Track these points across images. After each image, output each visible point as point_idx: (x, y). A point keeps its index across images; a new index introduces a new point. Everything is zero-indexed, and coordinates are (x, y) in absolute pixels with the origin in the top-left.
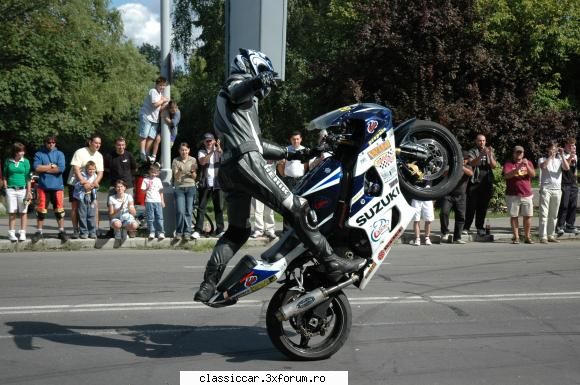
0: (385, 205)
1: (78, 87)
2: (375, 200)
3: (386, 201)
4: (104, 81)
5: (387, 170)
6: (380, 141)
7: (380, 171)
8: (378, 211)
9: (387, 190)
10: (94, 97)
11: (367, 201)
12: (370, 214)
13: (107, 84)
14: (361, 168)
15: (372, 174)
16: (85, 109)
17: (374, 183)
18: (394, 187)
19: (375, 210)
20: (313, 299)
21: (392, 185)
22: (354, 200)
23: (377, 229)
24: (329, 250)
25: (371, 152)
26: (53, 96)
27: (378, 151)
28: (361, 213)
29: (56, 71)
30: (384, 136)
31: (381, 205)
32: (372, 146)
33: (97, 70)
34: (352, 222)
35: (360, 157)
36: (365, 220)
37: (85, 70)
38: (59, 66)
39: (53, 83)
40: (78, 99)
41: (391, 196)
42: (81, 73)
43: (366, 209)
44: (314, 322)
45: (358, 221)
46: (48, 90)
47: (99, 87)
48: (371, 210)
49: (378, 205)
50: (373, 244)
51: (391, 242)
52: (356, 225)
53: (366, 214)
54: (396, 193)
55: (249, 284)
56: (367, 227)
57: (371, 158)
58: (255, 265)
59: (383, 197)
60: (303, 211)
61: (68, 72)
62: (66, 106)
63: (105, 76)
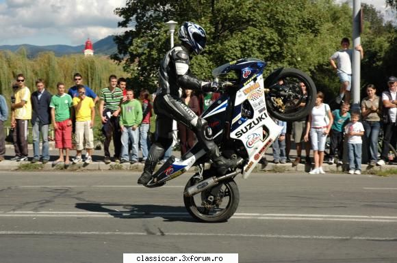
0: (255, 124)
1: (294, 42)
2: (249, 121)
3: (256, 122)
4: (315, 36)
5: (257, 101)
6: (252, 83)
7: (251, 102)
8: (250, 128)
9: (256, 115)
10: (309, 49)
11: (243, 122)
12: (245, 130)
13: (318, 38)
14: (239, 101)
15: (246, 104)
16: (299, 59)
17: (248, 110)
18: (263, 113)
19: (248, 127)
20: (207, 184)
21: (260, 111)
22: (234, 121)
23: (251, 140)
24: (218, 153)
25: (245, 90)
26: (273, 50)
27: (250, 89)
28: (238, 129)
29: (276, 30)
30: (255, 80)
31: (253, 125)
32: (246, 86)
33: (310, 27)
34: (233, 135)
35: (238, 93)
36: (241, 134)
37: (300, 28)
38: (278, 26)
39: (274, 40)
40: (295, 52)
41: (260, 119)
42: (297, 31)
43: (242, 127)
44: (211, 199)
45: (236, 135)
46: (269, 45)
47: (312, 41)
48: (245, 128)
49: (250, 124)
50: (248, 150)
51: (263, 148)
52: (236, 137)
53: (242, 130)
54: (264, 116)
55: (169, 173)
56: (243, 139)
57: (245, 94)
58: (173, 162)
59: (254, 119)
60: (203, 127)
61: (286, 30)
62: (284, 58)
63: (316, 32)
